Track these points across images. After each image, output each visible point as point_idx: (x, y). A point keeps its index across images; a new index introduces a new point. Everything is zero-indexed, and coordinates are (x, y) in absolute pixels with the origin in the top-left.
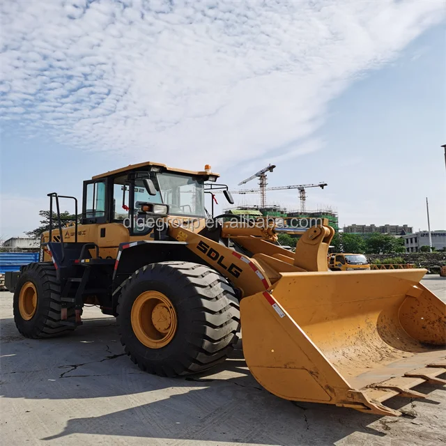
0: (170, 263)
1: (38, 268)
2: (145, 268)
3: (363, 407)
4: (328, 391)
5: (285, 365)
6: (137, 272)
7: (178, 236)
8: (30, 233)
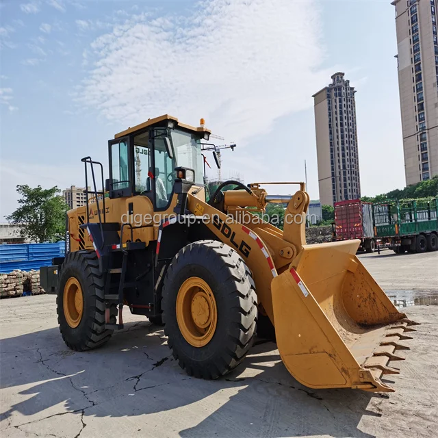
0: (206, 241)
1: (79, 258)
2: (184, 249)
3: (371, 386)
4: (343, 373)
5: (310, 350)
6: (177, 256)
7: (196, 210)
8: (9, 218)
